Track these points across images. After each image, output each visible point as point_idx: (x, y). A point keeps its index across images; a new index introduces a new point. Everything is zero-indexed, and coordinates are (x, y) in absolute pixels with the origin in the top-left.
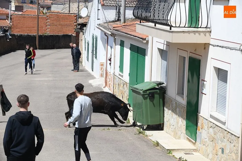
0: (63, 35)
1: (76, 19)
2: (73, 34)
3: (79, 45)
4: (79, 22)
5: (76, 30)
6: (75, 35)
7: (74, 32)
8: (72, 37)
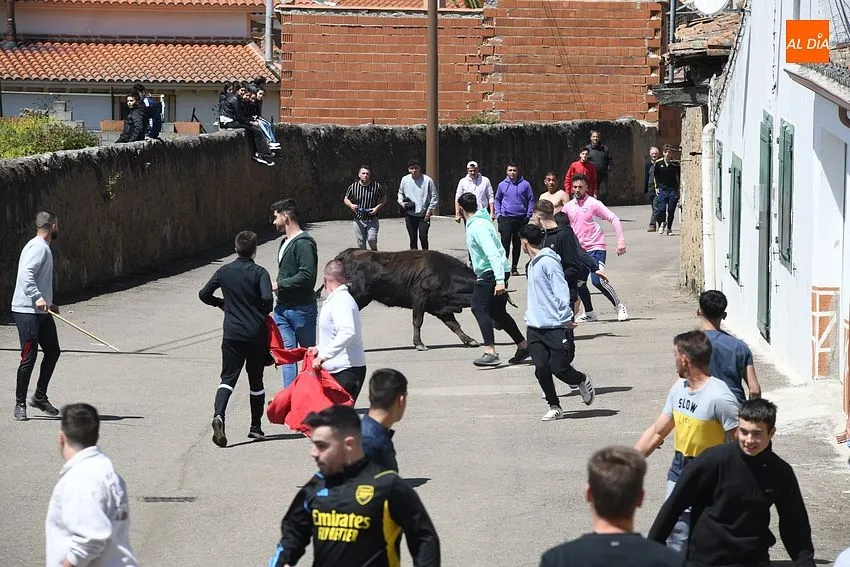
0: (581, 125)
1: (656, 30)
2: (644, 116)
3: (683, 183)
4: (678, 45)
5: (659, 94)
6: (656, 125)
7: (651, 105)
8: (636, 135)
